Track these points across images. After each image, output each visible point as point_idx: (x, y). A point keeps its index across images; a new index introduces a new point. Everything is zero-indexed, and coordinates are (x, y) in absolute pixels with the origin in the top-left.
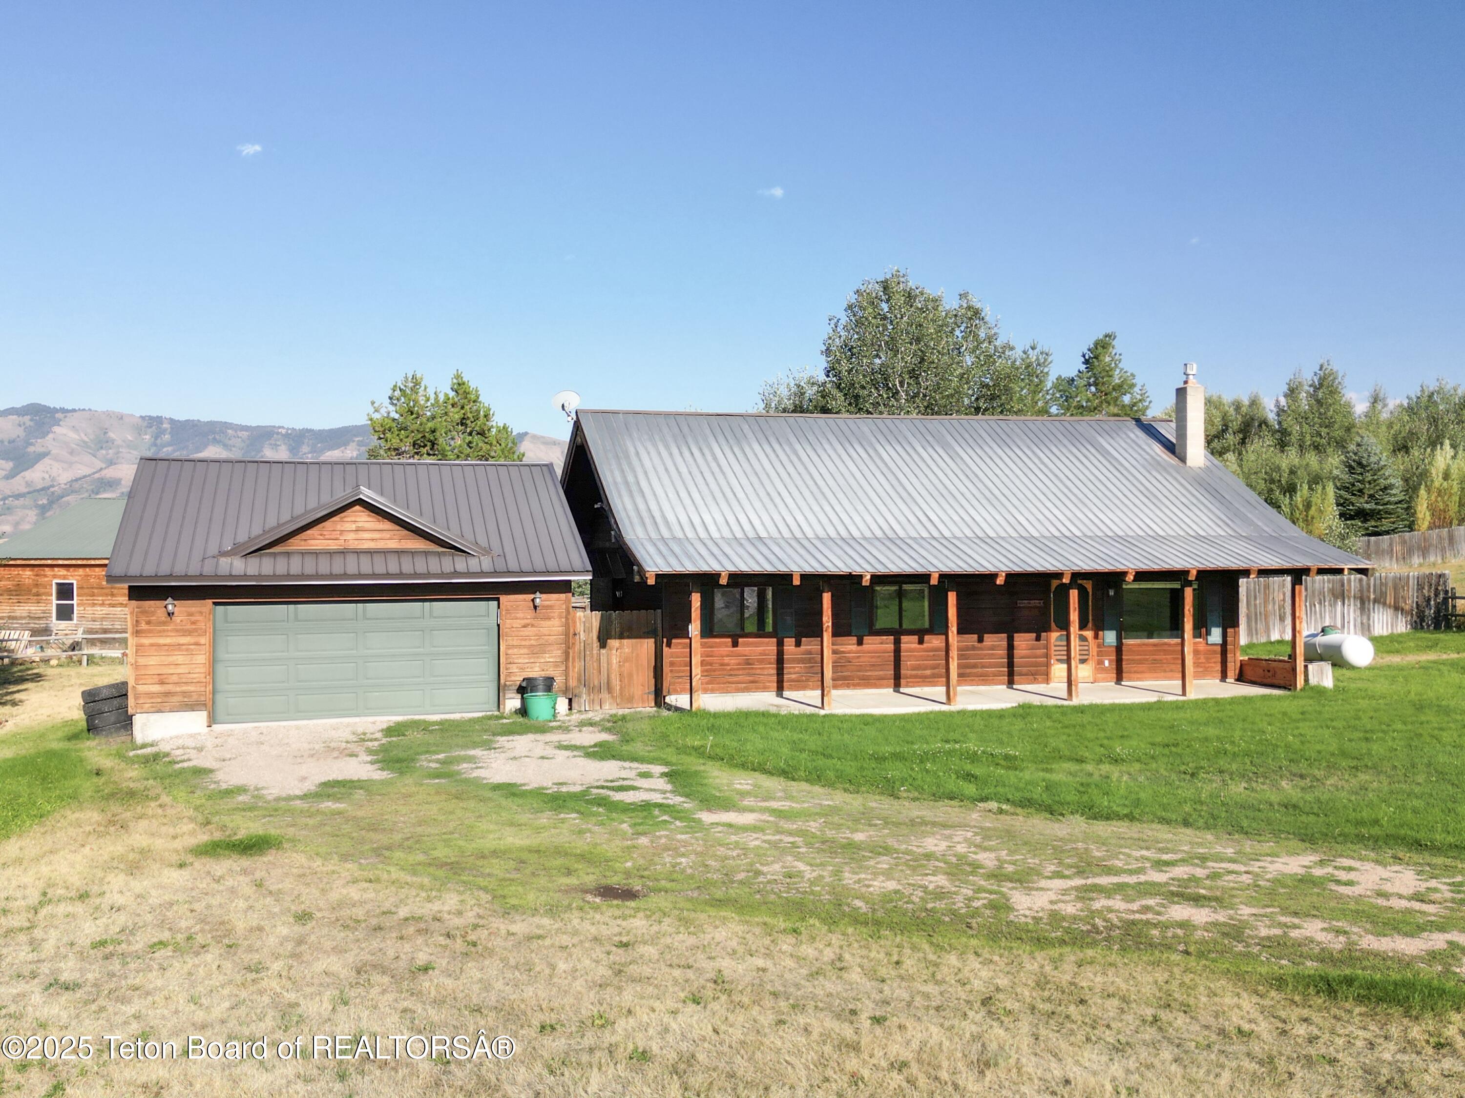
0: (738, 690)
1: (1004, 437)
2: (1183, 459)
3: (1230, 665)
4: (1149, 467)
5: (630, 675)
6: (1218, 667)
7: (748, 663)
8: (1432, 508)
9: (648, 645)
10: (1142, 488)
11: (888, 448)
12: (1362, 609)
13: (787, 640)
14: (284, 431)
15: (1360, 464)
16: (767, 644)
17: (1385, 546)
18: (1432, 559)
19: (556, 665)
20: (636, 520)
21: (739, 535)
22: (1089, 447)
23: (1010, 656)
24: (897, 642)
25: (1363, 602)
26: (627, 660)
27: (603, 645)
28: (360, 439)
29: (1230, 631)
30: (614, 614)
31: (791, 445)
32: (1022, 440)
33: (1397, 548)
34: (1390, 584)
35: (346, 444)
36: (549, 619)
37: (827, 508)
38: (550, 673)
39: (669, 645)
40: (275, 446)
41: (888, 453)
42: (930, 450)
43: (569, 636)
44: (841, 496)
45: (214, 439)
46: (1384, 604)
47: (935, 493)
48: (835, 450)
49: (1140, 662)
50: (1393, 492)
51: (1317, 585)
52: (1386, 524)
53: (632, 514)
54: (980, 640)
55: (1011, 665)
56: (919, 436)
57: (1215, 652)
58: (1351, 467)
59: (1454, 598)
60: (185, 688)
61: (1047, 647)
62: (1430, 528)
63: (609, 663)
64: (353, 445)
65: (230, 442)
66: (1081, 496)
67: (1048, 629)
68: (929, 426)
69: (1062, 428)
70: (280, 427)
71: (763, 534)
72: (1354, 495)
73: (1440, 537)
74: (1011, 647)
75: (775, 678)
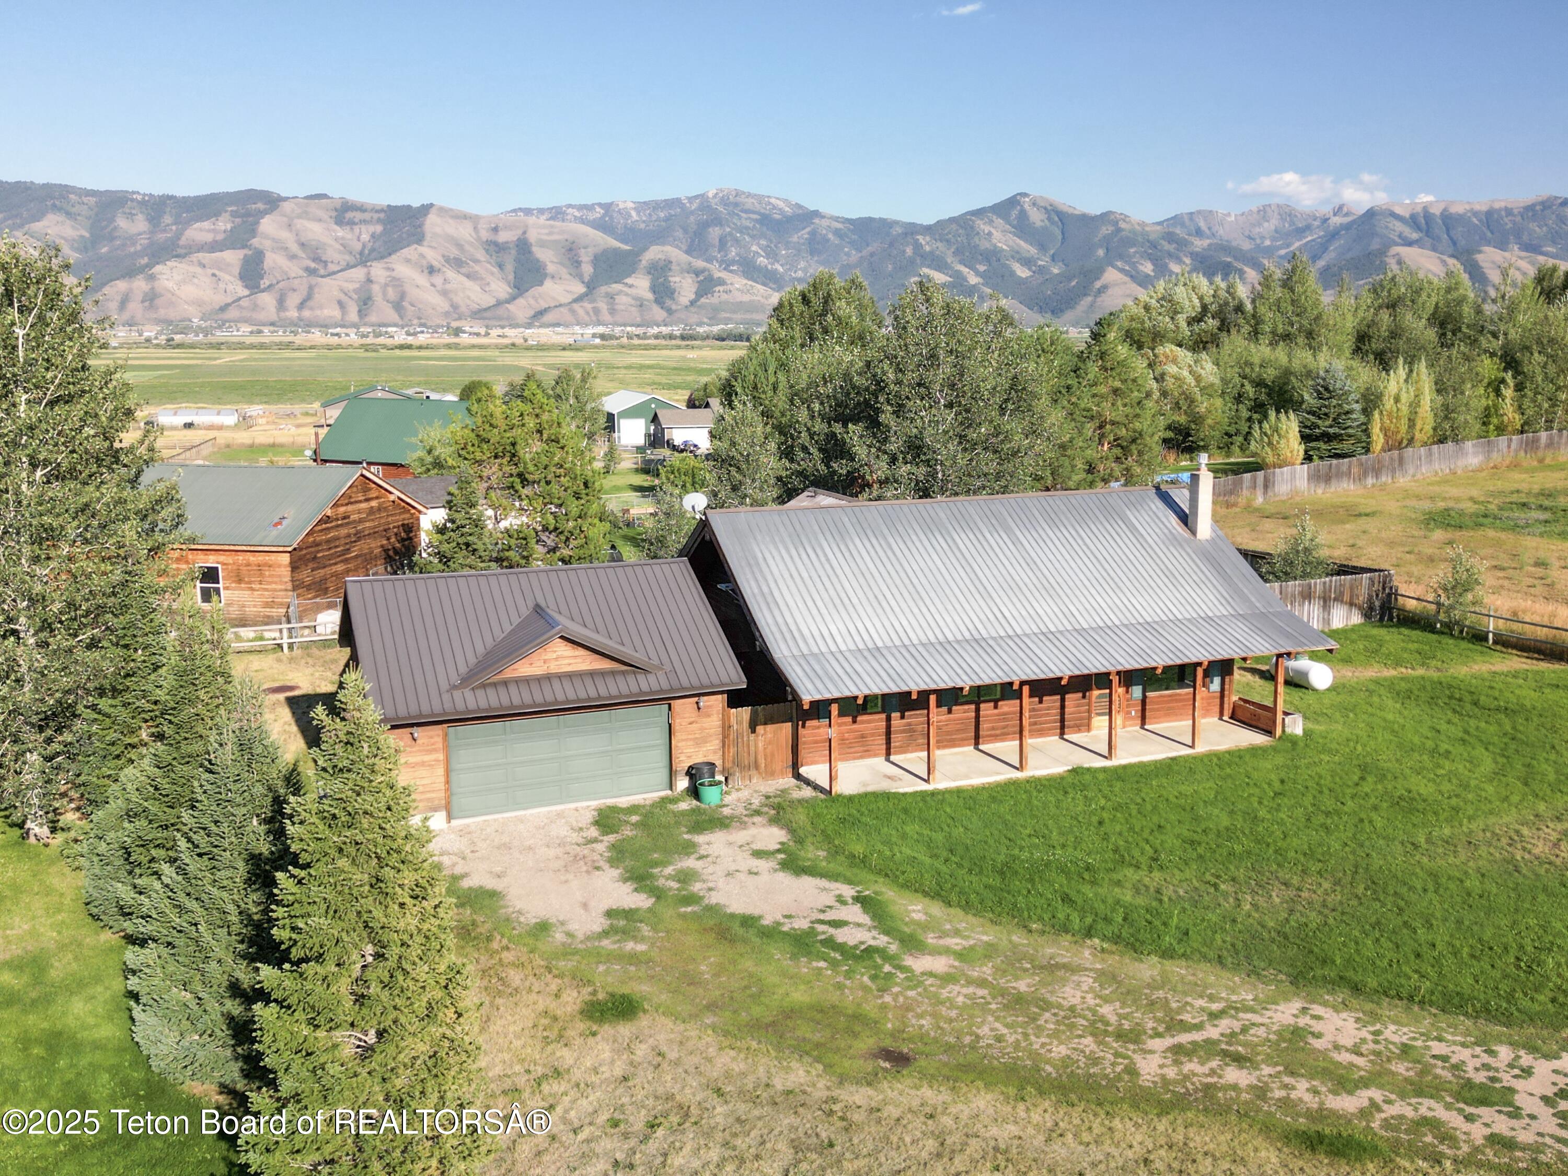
0: (855, 759)
1: (1053, 516)
2: (1194, 533)
3: (1226, 706)
4: (1167, 542)
5: (773, 755)
6: (1217, 709)
7: (863, 736)
8: (1385, 430)
9: (786, 728)
10: (1163, 567)
11: (963, 536)
12: (1324, 607)
13: (893, 715)
14: (139, 198)
15: (1327, 389)
16: (878, 721)
17: (1345, 468)
18: (1384, 479)
19: (715, 752)
20: (778, 636)
21: (861, 646)
22: (1120, 522)
23: (1062, 714)
24: (978, 710)
25: (1325, 601)
26: (770, 743)
27: (753, 731)
28: (234, 208)
29: (1227, 679)
30: (760, 708)
31: (885, 538)
32: (1067, 519)
33: (1355, 470)
34: (1348, 585)
35: (217, 214)
36: (709, 716)
37: (924, 610)
38: (711, 758)
39: (803, 726)
40: (131, 216)
41: (963, 540)
42: (996, 535)
43: (726, 728)
44: (933, 595)
45: (54, 206)
46: (1342, 602)
47: (1005, 586)
48: (921, 541)
49: (1158, 710)
50: (1354, 416)
51: (1290, 590)
52: (1346, 446)
53: (774, 629)
54: (1041, 702)
55: (1062, 720)
56: (985, 519)
57: (1214, 697)
58: (1319, 393)
59: (1396, 594)
60: (429, 795)
61: (1089, 704)
62: (1383, 450)
63: (756, 746)
64: (226, 216)
65: (74, 210)
66: (1117, 579)
67: (1090, 689)
68: (993, 508)
69: (1097, 502)
70: (134, 193)
71: (880, 644)
72: (1320, 418)
73: (1392, 459)
74: (1063, 707)
75: (884, 747)
